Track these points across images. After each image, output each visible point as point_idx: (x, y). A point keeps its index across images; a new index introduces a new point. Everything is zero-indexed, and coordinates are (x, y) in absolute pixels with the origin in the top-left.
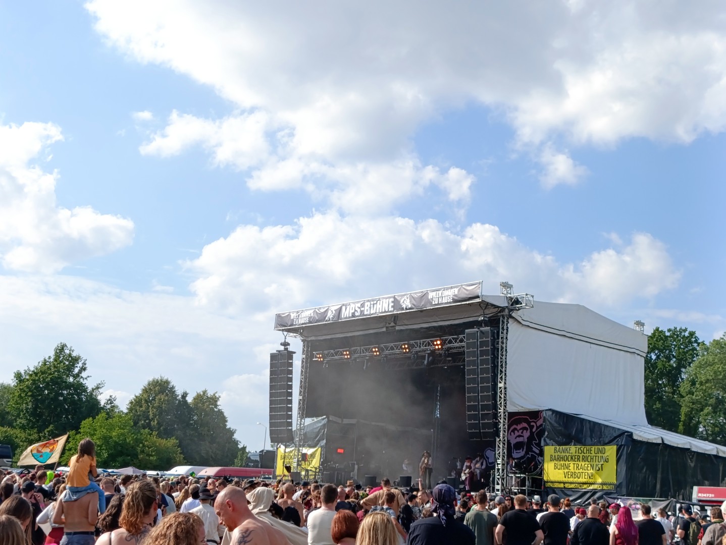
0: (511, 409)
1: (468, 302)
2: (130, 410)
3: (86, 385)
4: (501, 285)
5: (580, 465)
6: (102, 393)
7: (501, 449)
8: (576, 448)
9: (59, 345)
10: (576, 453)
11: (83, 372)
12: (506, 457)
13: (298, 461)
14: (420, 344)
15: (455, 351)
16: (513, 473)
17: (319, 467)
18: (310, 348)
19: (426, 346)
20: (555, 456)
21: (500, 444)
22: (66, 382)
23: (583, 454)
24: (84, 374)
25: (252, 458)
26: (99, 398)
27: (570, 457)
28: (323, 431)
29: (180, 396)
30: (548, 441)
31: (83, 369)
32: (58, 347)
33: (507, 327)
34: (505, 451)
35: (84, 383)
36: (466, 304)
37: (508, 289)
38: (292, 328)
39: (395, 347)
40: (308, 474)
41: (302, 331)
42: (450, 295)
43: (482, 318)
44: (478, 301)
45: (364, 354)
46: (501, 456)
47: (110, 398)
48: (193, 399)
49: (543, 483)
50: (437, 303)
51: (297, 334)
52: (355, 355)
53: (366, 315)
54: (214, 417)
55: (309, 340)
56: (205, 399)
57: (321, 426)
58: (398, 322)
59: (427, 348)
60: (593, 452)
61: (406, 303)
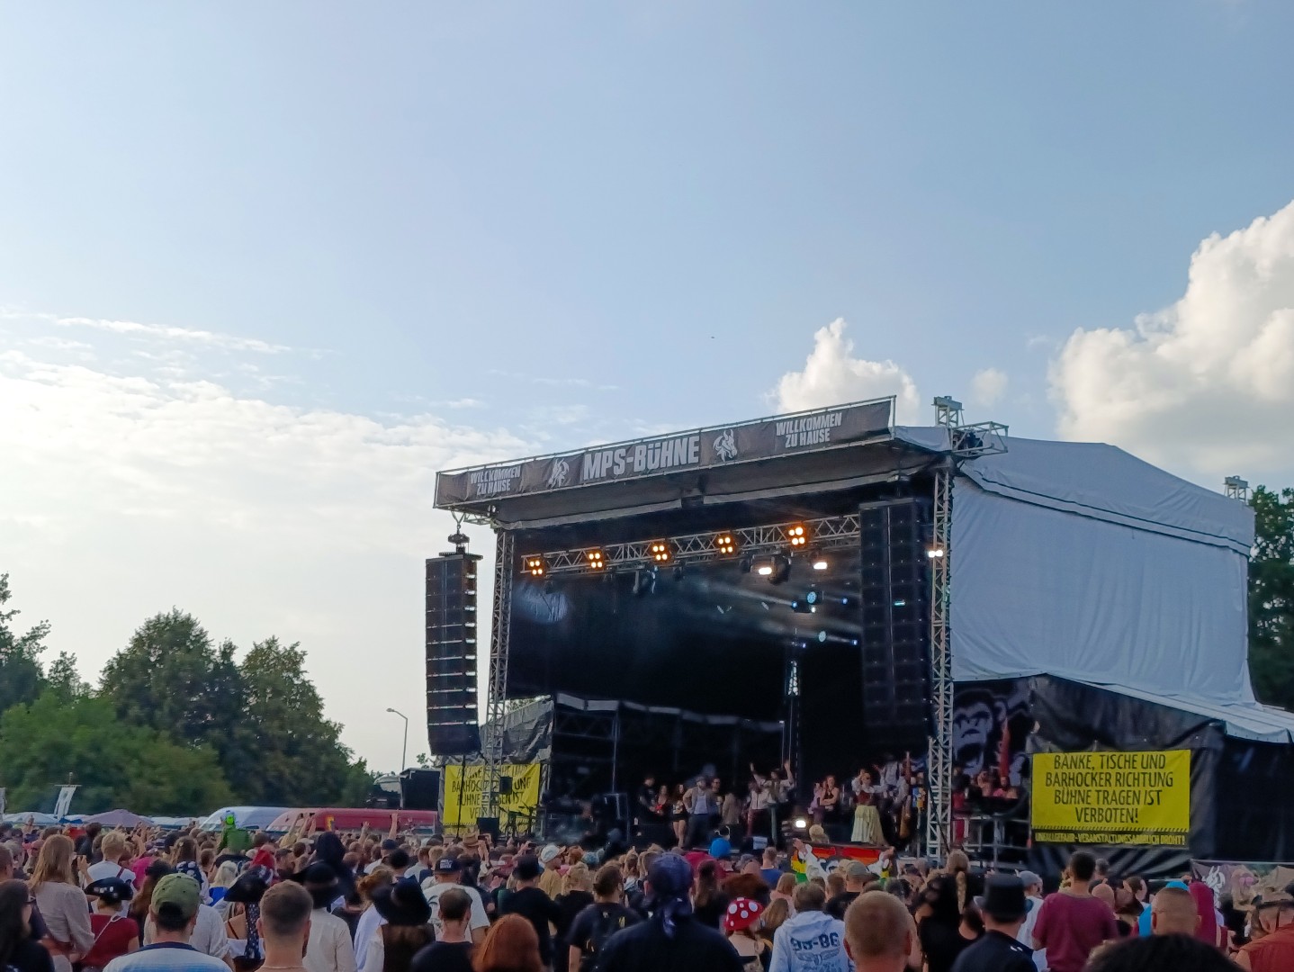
0: (960, 675)
1: (864, 443)
2: (107, 686)
3: (9, 630)
4: (936, 403)
5: (1111, 793)
6: (44, 648)
7: (939, 764)
8: (1102, 756)
10: (1102, 767)
12: (950, 779)
13: (493, 794)
14: (758, 534)
15: (834, 549)
16: (965, 813)
18: (515, 548)
19: (770, 539)
20: (1057, 775)
21: (936, 750)
23: (1117, 770)
25: (386, 787)
26: (39, 658)
27: (1089, 777)
28: (544, 727)
29: (217, 654)
30: (1040, 742)
33: (951, 497)
34: (950, 766)
36: (859, 447)
37: (952, 413)
38: (474, 504)
39: (702, 541)
40: (514, 822)
41: (494, 510)
42: (824, 428)
43: (897, 478)
44: (888, 439)
45: (635, 559)
46: (940, 779)
47: (62, 659)
48: (245, 658)
49: (1030, 833)
50: (795, 445)
51: (483, 517)
52: (614, 561)
53: (639, 473)
54: (293, 697)
55: (512, 528)
56: (272, 660)
57: (541, 717)
58: (708, 488)
59: (773, 542)
60: (1138, 764)
61: (727, 446)
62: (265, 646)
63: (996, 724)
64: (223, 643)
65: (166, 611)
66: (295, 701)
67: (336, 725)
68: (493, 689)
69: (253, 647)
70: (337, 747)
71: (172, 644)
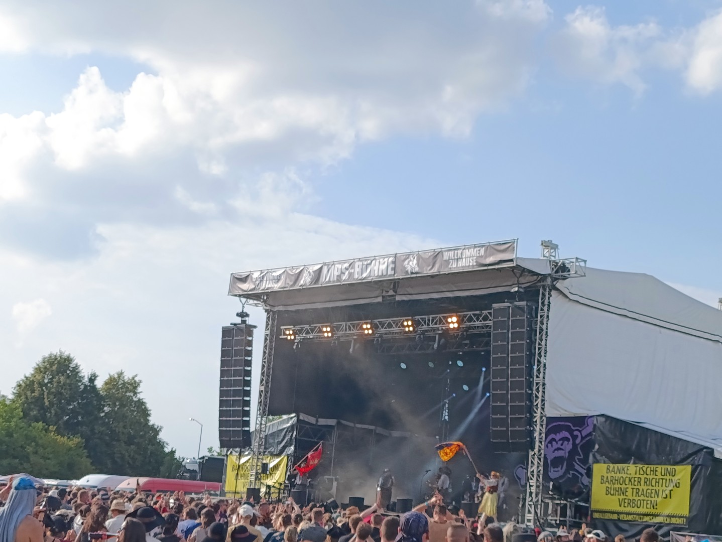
0: (550, 412)
1: (496, 267)
4: (542, 244)
5: (641, 490)
7: (535, 467)
8: (636, 467)
10: (636, 474)
12: (541, 477)
13: (257, 473)
14: (429, 320)
15: (475, 331)
16: (550, 498)
17: (285, 482)
18: (276, 320)
19: (436, 324)
20: (607, 477)
21: (534, 459)
23: (645, 476)
25: (188, 467)
27: (627, 479)
28: (291, 433)
29: (86, 379)
30: (598, 457)
33: (549, 302)
34: (541, 468)
36: (495, 269)
37: (552, 251)
38: (253, 294)
39: (394, 323)
40: (269, 491)
41: (265, 298)
42: (473, 257)
43: (516, 289)
44: (512, 265)
45: (352, 332)
46: (535, 476)
48: (103, 383)
49: (590, 512)
50: (455, 266)
51: (259, 302)
52: (339, 333)
53: (357, 279)
54: (132, 409)
55: (276, 310)
56: (120, 385)
57: (289, 427)
58: (399, 290)
59: (438, 326)
60: (658, 473)
61: (412, 265)
62: (116, 376)
63: (574, 445)
64: (90, 373)
65: (55, 351)
66: (134, 411)
67: (158, 427)
68: (260, 409)
69: (109, 376)
70: (158, 441)
71: (58, 372)
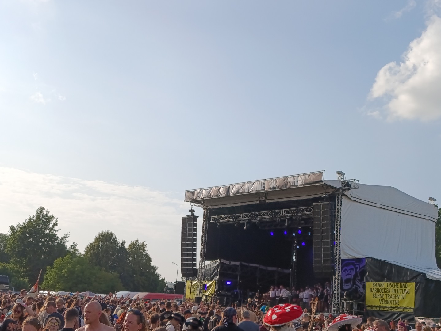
0: (343, 256)
1: (314, 185)
2: (87, 252)
3: (57, 235)
4: (337, 173)
5: (390, 295)
6: (68, 241)
7: (336, 284)
8: (388, 283)
9: (40, 208)
10: (387, 287)
11: (55, 227)
12: (340, 289)
13: (200, 289)
14: (282, 212)
15: (306, 217)
16: (345, 300)
17: (214, 294)
18: (208, 214)
20: (373, 289)
21: (336, 280)
22: (44, 233)
23: (392, 288)
24: (56, 228)
25: (169, 287)
26: (66, 244)
27: (383, 290)
28: (217, 269)
29: (120, 244)
30: (368, 278)
31: (56, 224)
32: (39, 210)
33: (341, 202)
34: (340, 285)
35: (56, 234)
36: (314, 186)
37: (342, 176)
38: (197, 200)
39: (266, 214)
40: (207, 298)
41: (203, 202)
42: (302, 180)
43: (324, 196)
44: (322, 184)
45: (245, 218)
46: (337, 289)
47: (73, 244)
48: (129, 246)
49: (365, 307)
50: (294, 185)
51: (200, 204)
52: (239, 219)
53: (246, 192)
55: (208, 208)
56: (137, 246)
57: (216, 266)
58: (267, 197)
59: (287, 214)
60: (399, 286)
61: (273, 185)
62: (135, 242)
63: (356, 272)
64: (122, 241)
65: (105, 230)
66: (144, 259)
67: (156, 267)
68: (201, 257)
69: (131, 242)
70: (156, 274)
71: (106, 240)
